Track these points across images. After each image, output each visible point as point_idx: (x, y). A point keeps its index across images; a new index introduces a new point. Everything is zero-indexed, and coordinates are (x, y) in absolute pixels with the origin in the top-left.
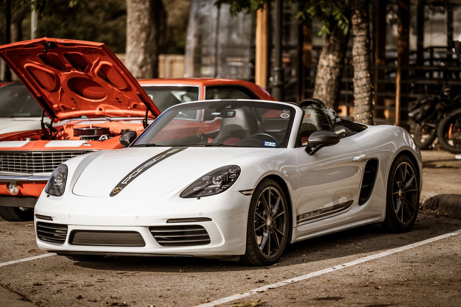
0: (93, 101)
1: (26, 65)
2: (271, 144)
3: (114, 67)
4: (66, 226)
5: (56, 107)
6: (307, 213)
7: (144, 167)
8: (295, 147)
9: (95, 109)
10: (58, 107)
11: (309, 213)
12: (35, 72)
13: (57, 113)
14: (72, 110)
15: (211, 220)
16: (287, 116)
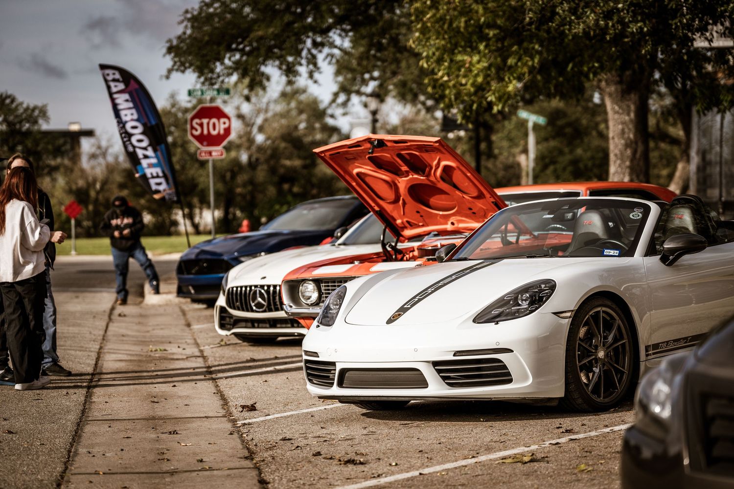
0: (441, 213)
1: (356, 171)
2: (612, 252)
3: (458, 167)
4: (333, 364)
5: (400, 224)
6: (664, 342)
7: (437, 286)
8: (646, 255)
9: (446, 224)
10: (403, 223)
11: (667, 342)
12: (367, 179)
13: (403, 231)
14: (419, 226)
15: (511, 351)
16: (639, 216)
